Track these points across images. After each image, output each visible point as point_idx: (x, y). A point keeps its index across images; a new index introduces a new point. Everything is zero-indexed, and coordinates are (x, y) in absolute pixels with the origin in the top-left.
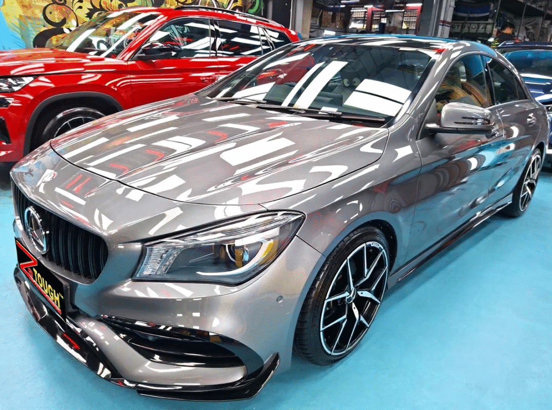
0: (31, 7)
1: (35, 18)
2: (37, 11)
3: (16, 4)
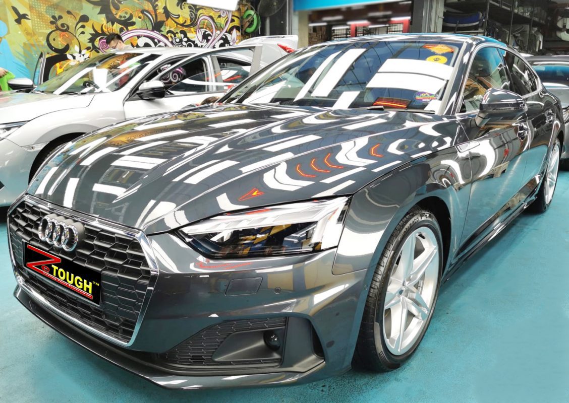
0: (34, 34)
1: (38, 45)
2: (41, 38)
3: (20, 32)
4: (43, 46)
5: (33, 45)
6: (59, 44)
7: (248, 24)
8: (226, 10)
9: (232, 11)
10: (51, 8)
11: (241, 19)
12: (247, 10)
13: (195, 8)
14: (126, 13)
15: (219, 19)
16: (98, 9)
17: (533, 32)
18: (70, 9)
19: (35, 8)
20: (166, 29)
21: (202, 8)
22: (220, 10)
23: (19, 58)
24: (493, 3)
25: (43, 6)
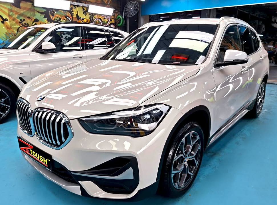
0: (11, 28)
3: (3, 27)
5: (10, 33)
7: (118, 22)
8: (107, 15)
9: (111, 16)
10: (19, 15)
11: (115, 19)
12: (118, 15)
13: (92, 15)
14: (57, 18)
15: (104, 20)
16: (43, 16)
17: (260, 23)
18: (29, 16)
19: (11, 16)
21: (96, 14)
22: (105, 15)
23: (3, 40)
24: (240, 10)
25: (15, 15)
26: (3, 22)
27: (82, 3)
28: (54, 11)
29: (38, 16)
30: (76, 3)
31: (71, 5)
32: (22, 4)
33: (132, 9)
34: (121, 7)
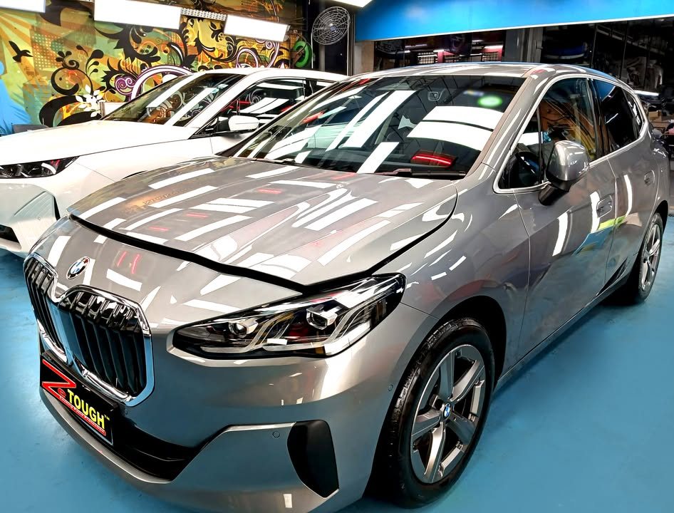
0: (37, 73)
1: (42, 86)
2: (45, 78)
3: (19, 71)
4: (47, 87)
5: (34, 86)
6: (67, 83)
7: (298, 57)
8: (271, 41)
9: (280, 43)
10: (58, 42)
11: (291, 51)
12: (298, 41)
13: (233, 40)
14: (149, 47)
15: (263, 52)
16: (115, 43)
17: (651, 65)
18: (80, 44)
19: (39, 43)
20: (197, 64)
21: (243, 39)
22: (265, 41)
23: (18, 102)
24: (602, 32)
25: (48, 41)
26: (17, 59)
27: (209, 10)
28: (141, 30)
29: (103, 43)
30: (196, 13)
31: (182, 16)
32: (65, 16)
33: (331, 25)
34: (305, 22)
